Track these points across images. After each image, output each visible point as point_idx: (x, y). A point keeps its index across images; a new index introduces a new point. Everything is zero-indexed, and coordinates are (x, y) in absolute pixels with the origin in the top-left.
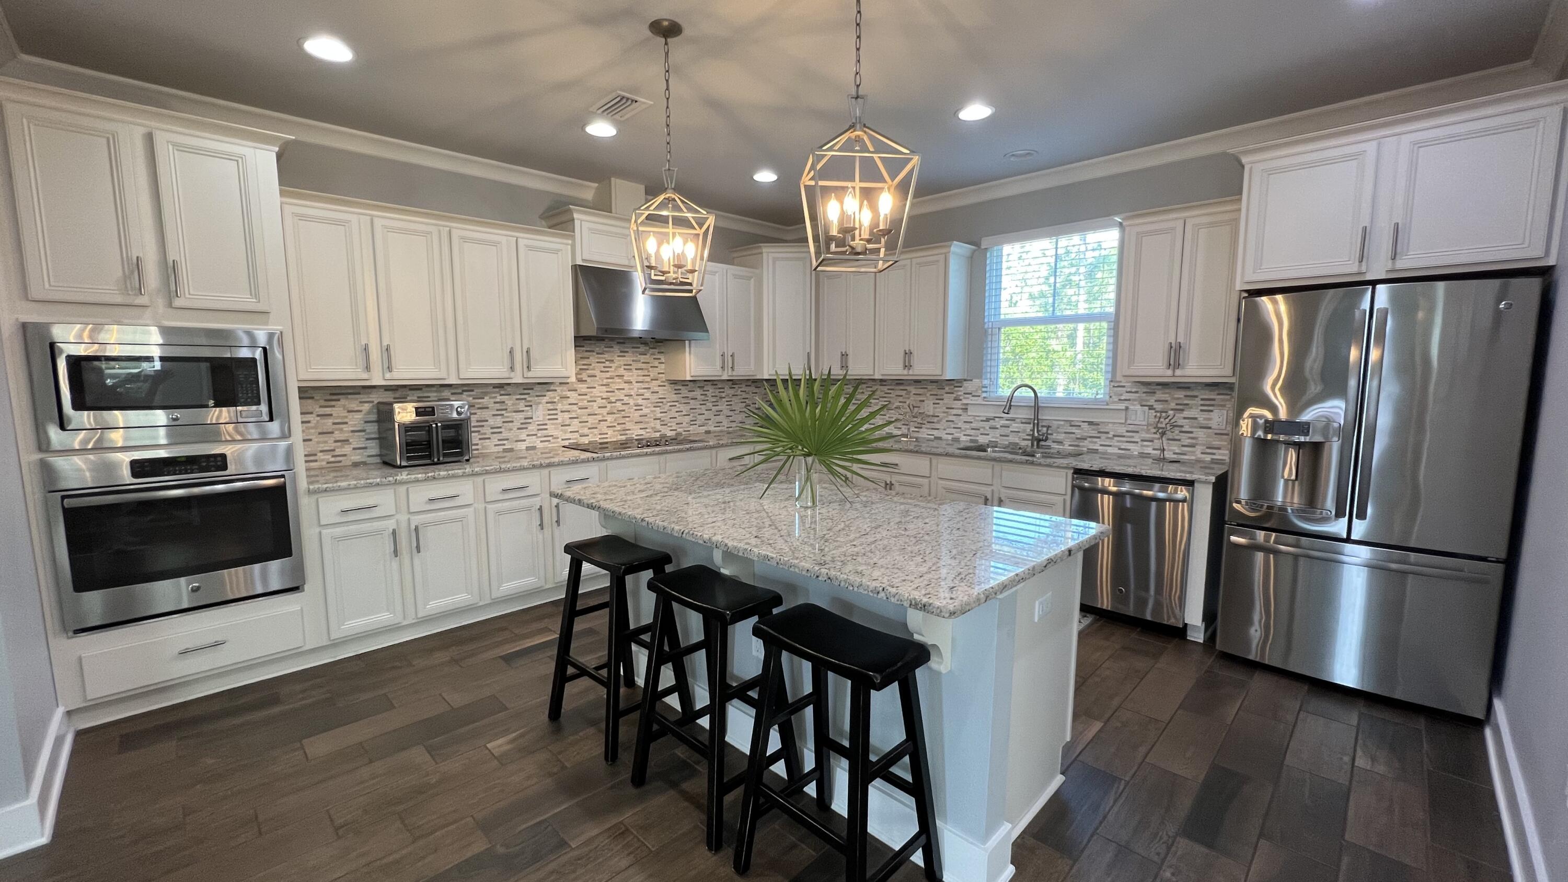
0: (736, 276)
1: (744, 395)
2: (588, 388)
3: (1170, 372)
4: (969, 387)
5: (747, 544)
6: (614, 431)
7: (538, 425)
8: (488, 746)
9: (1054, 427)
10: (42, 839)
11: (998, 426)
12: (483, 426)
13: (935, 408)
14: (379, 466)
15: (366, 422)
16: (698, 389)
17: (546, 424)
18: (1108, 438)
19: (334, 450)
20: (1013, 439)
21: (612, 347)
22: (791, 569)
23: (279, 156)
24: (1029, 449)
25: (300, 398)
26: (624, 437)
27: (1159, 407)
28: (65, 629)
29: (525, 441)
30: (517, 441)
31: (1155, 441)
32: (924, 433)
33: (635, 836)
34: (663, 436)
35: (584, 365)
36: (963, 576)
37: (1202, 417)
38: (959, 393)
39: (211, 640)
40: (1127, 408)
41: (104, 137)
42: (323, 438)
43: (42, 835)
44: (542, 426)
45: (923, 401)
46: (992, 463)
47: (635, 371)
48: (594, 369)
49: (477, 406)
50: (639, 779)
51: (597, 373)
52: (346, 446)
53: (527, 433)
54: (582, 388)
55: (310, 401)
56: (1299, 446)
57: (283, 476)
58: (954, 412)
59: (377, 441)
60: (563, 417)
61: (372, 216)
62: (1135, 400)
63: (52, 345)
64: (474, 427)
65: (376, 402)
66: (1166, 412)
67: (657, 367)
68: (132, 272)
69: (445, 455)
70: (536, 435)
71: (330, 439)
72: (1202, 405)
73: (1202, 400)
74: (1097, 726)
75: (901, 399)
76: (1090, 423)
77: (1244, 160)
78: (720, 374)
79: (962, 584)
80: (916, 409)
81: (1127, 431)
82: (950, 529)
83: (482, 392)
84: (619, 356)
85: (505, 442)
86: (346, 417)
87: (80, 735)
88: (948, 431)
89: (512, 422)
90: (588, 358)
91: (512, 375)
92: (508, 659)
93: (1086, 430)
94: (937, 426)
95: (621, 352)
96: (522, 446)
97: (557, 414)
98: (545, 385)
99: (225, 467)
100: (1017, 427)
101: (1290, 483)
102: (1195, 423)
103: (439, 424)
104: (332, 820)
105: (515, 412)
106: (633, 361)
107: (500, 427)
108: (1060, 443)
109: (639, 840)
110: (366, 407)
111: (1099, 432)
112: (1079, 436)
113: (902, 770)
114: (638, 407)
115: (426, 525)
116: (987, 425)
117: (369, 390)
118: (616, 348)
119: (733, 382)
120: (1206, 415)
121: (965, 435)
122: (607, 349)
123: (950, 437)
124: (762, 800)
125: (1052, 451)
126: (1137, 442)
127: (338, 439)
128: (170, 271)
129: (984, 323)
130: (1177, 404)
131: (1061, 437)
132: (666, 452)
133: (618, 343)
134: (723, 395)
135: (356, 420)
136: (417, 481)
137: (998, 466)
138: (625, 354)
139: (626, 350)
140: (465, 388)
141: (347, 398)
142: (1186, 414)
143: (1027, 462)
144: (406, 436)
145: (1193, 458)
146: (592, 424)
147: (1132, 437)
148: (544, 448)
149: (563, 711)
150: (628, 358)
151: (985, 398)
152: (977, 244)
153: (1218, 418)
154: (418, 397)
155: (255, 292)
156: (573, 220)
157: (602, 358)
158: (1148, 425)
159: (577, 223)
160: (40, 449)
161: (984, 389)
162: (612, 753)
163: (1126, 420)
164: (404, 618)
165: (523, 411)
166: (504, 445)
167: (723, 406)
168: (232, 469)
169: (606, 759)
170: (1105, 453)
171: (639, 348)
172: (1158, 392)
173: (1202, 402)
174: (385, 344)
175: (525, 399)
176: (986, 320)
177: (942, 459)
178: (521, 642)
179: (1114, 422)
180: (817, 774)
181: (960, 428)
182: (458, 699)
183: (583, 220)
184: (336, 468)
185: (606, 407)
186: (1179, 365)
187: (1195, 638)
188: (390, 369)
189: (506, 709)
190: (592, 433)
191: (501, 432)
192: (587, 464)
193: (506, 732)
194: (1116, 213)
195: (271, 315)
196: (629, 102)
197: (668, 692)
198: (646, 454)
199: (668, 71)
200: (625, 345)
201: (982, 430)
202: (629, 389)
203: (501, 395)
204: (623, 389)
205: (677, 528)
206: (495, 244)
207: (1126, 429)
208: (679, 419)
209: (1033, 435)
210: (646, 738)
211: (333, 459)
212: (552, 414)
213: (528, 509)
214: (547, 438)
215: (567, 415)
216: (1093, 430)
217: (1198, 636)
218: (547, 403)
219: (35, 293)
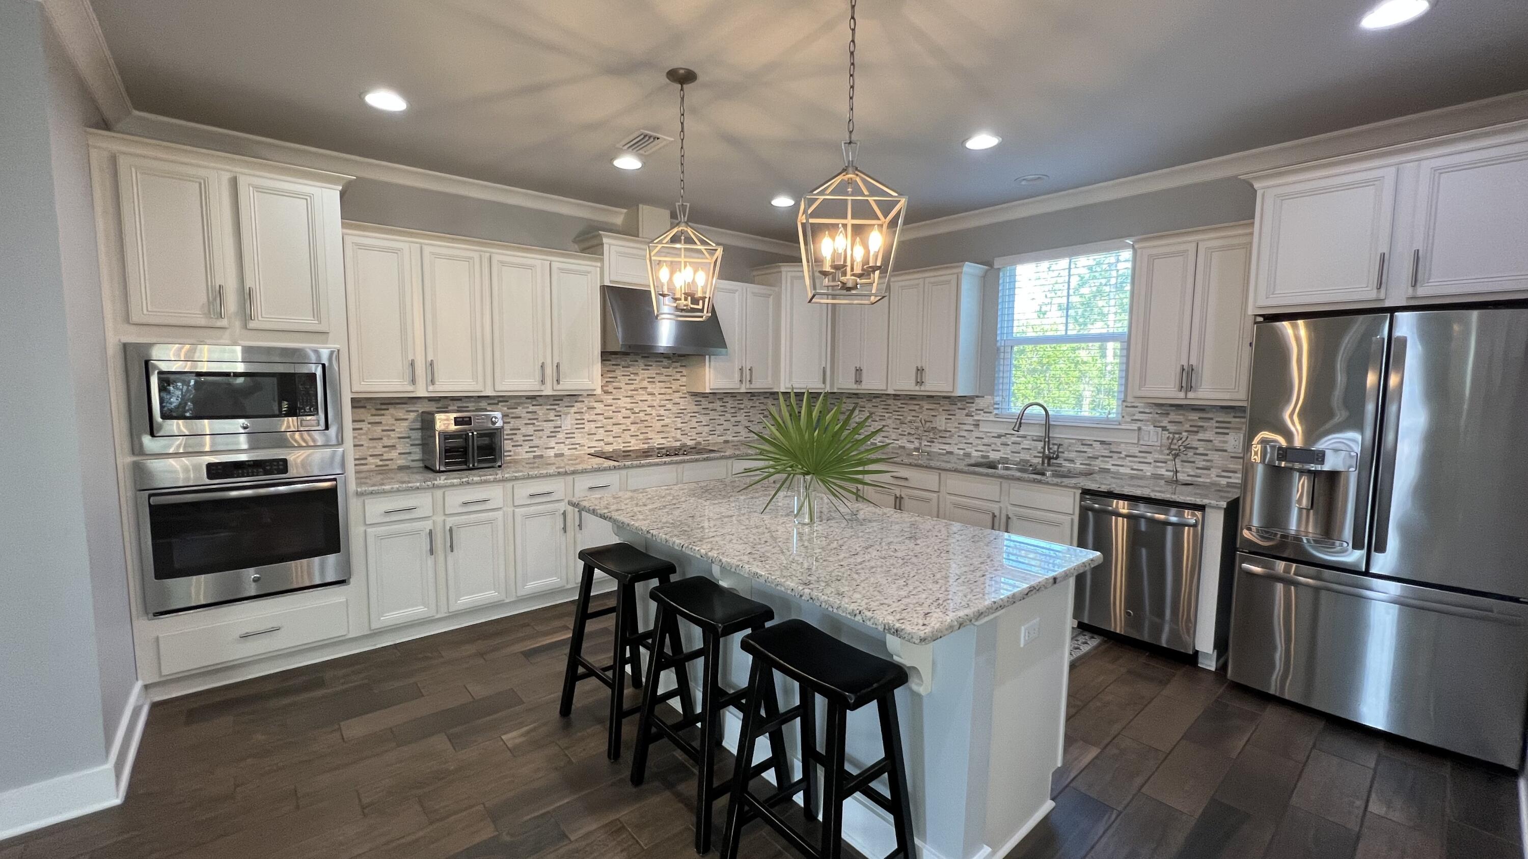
0: (754, 294)
1: (763, 407)
2: (613, 399)
3: (1182, 395)
4: (981, 403)
5: (740, 560)
6: (637, 440)
7: (566, 434)
8: (503, 737)
9: (1065, 446)
10: (116, 800)
11: (1010, 443)
12: (516, 434)
13: (946, 423)
14: (421, 469)
15: (411, 429)
16: (718, 402)
17: (574, 433)
18: (1119, 458)
19: (382, 455)
20: (1025, 456)
21: (637, 361)
22: (778, 588)
23: (342, 194)
24: (1039, 467)
25: (353, 407)
26: (646, 446)
27: (1172, 428)
28: (147, 613)
29: (553, 448)
30: (546, 448)
31: (1169, 462)
32: (936, 448)
33: (630, 834)
34: (684, 445)
35: (610, 377)
36: (940, 602)
37: (1217, 441)
38: (972, 409)
39: (269, 626)
40: (1139, 429)
41: (196, 182)
42: (373, 444)
43: (117, 797)
44: (570, 435)
45: (936, 416)
46: (1001, 480)
47: (658, 384)
48: (619, 382)
49: (510, 416)
50: (638, 778)
51: (622, 385)
52: (393, 451)
53: (556, 441)
54: (608, 399)
55: (362, 410)
56: (1315, 474)
57: (335, 480)
58: (966, 427)
59: (420, 447)
60: (589, 427)
61: (421, 244)
62: (1148, 421)
63: (147, 363)
64: (507, 435)
65: (420, 412)
66: (1181, 434)
67: (679, 380)
68: (215, 299)
69: (479, 461)
70: (564, 443)
71: (379, 444)
72: (1217, 428)
73: (1217, 422)
74: (1094, 752)
75: (914, 413)
76: (1102, 443)
77: (1256, 185)
78: (738, 386)
79: (938, 610)
80: (928, 424)
81: (1140, 452)
82: (939, 551)
83: (515, 403)
84: (643, 369)
85: (535, 449)
86: (394, 425)
87: (155, 706)
88: (961, 446)
89: (543, 430)
90: (614, 371)
91: (543, 388)
92: (529, 654)
93: (1098, 449)
94: (948, 441)
95: (646, 366)
96: (551, 453)
97: (584, 424)
98: (574, 397)
99: (285, 470)
100: (1029, 445)
101: (1304, 511)
102: (1209, 445)
103: (475, 433)
104: (360, 800)
105: (545, 421)
106: (657, 374)
107: (532, 435)
108: (1072, 461)
109: (634, 838)
110: (412, 416)
111: (1111, 452)
112: (1090, 455)
113: (882, 786)
114: (660, 417)
115: (459, 526)
116: (998, 441)
117: (415, 401)
118: (641, 363)
119: (752, 395)
120: (1221, 438)
121: (976, 451)
122: (630, 363)
123: (961, 452)
124: (746, 808)
125: (1062, 469)
126: (1150, 463)
127: (385, 445)
128: (247, 297)
129: (997, 341)
130: (1191, 426)
131: (1072, 455)
132: (684, 462)
133: (643, 357)
134: (742, 406)
135: (402, 428)
136: (453, 485)
137: (1005, 484)
138: (649, 368)
139: (650, 364)
140: (500, 399)
141: (395, 408)
142: (1201, 436)
143: (1034, 481)
144: (445, 443)
145: (1208, 481)
146: (616, 433)
147: (1145, 458)
148: (571, 455)
149: (573, 707)
150: (652, 372)
151: (996, 414)
152: (989, 264)
153: (1234, 441)
154: (458, 407)
155: (316, 313)
156: (602, 244)
157: (628, 371)
158: (1161, 446)
159: (606, 247)
160: (133, 453)
161: (996, 406)
162: (614, 752)
163: (1139, 440)
164: (437, 612)
165: (553, 421)
166: (535, 452)
167: (741, 417)
168: (293, 472)
169: (609, 756)
170: (1118, 473)
171: (662, 362)
172: (1172, 413)
173: (1217, 425)
174: (429, 359)
175: (555, 409)
176: (998, 338)
177: (949, 474)
178: (540, 639)
179: (1127, 442)
180: (804, 785)
181: (971, 444)
182: (479, 690)
183: (612, 245)
184: (383, 471)
185: (629, 417)
186: (1191, 387)
187: (1207, 665)
188: (433, 382)
189: (524, 703)
190: (615, 441)
191: (532, 440)
192: (607, 472)
193: (521, 725)
194: (1129, 236)
195: (330, 335)
196: (652, 139)
197: (670, 695)
198: (665, 463)
199: (683, 115)
200: (649, 359)
201: (993, 446)
202: (653, 400)
203: (533, 405)
204: (646, 400)
205: (678, 541)
206: (531, 267)
207: (1139, 449)
208: (699, 429)
209: (1044, 453)
210: (646, 739)
211: (381, 463)
212: (580, 423)
213: (553, 513)
214: (574, 446)
215: (593, 425)
216: (1105, 449)
217: (1210, 664)
218: (575, 413)
219: (135, 318)
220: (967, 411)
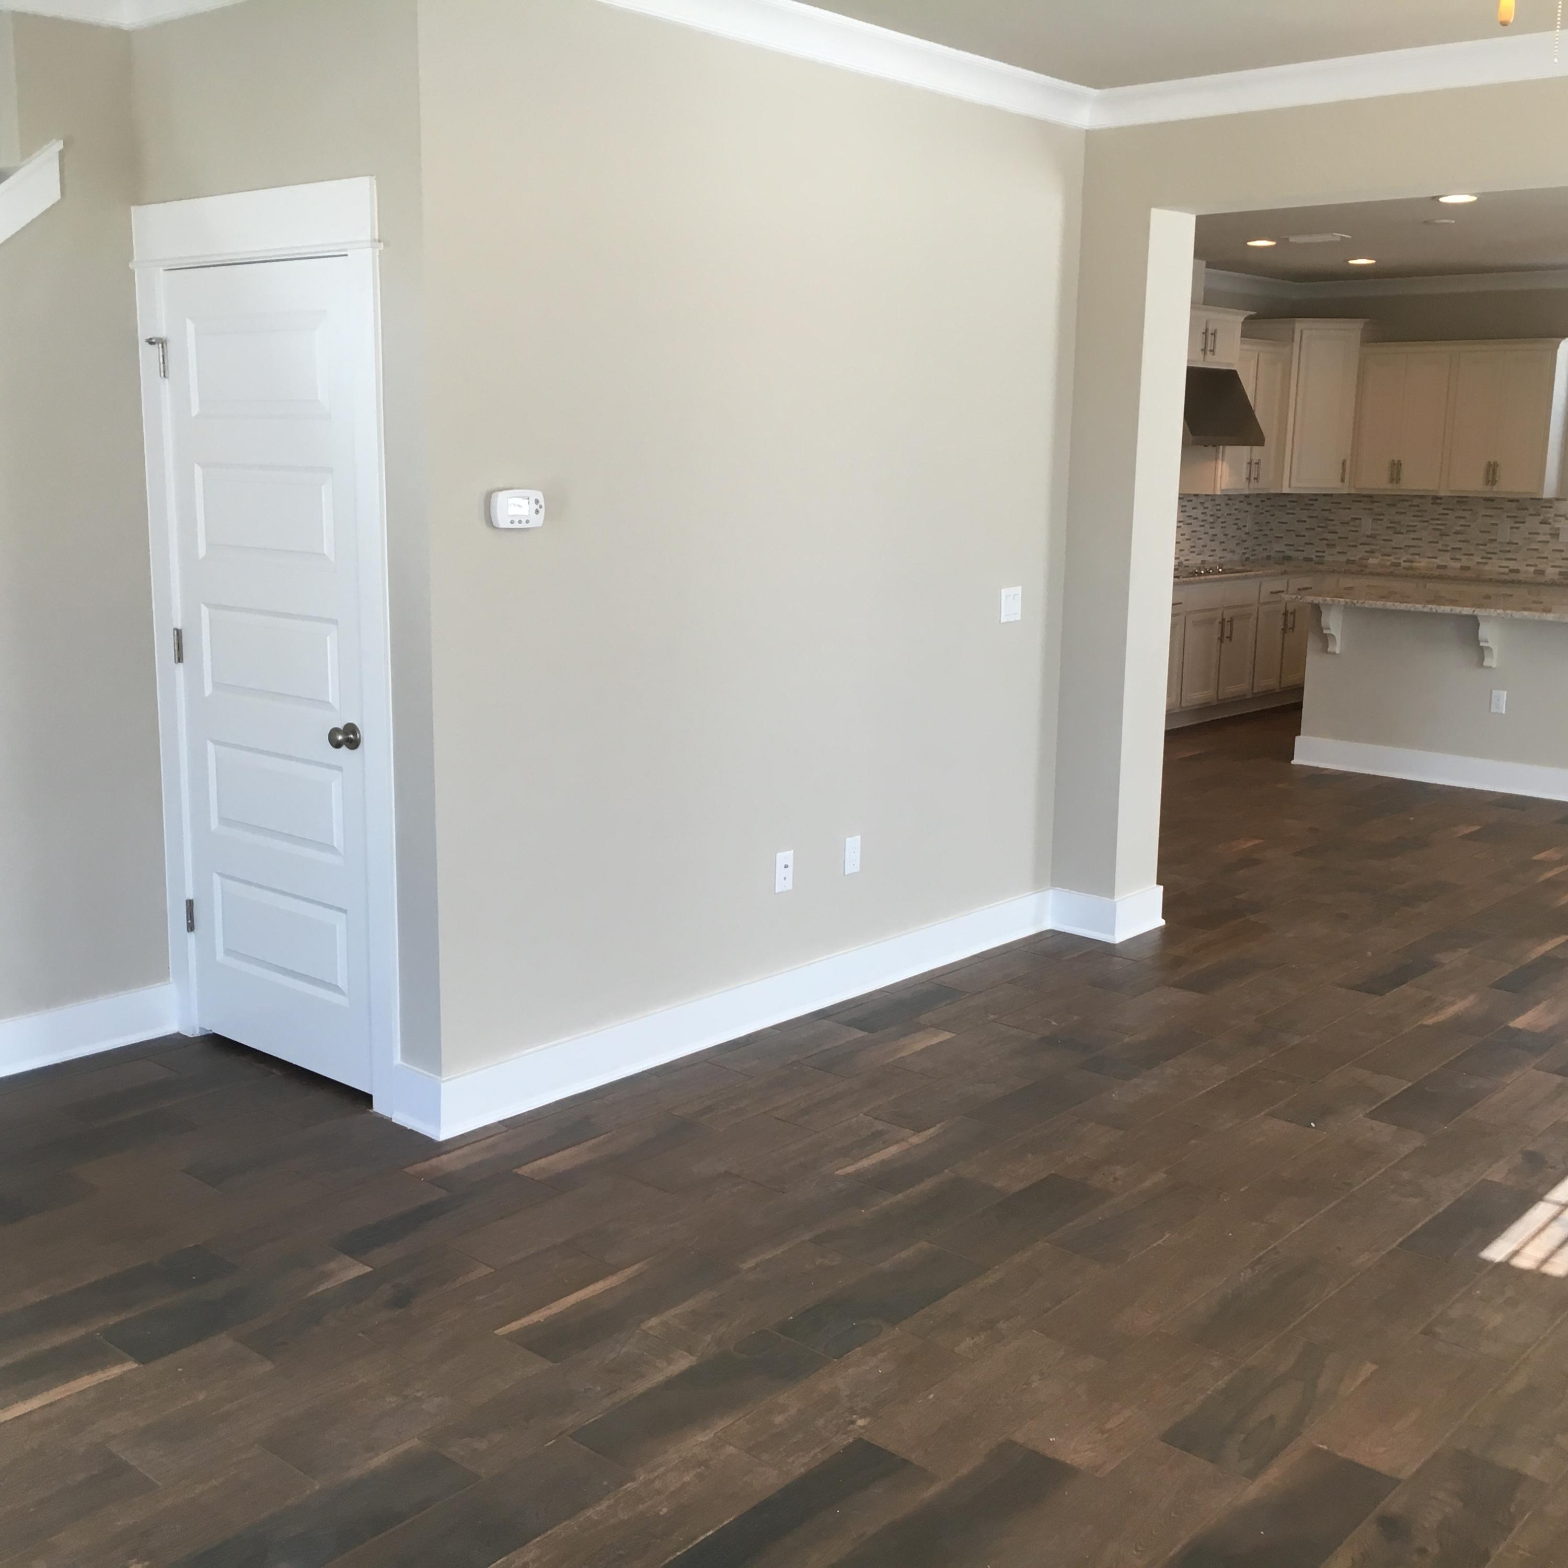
4: (1562, 507)
13: (1512, 533)
38: (1549, 515)
45: (1496, 524)
58: (1540, 537)
75: (1463, 522)
80: (1485, 535)
88: (1532, 562)
94: (1514, 556)
121: (1553, 566)
123: (1532, 569)
181: (1547, 558)
220: (1541, 517)
